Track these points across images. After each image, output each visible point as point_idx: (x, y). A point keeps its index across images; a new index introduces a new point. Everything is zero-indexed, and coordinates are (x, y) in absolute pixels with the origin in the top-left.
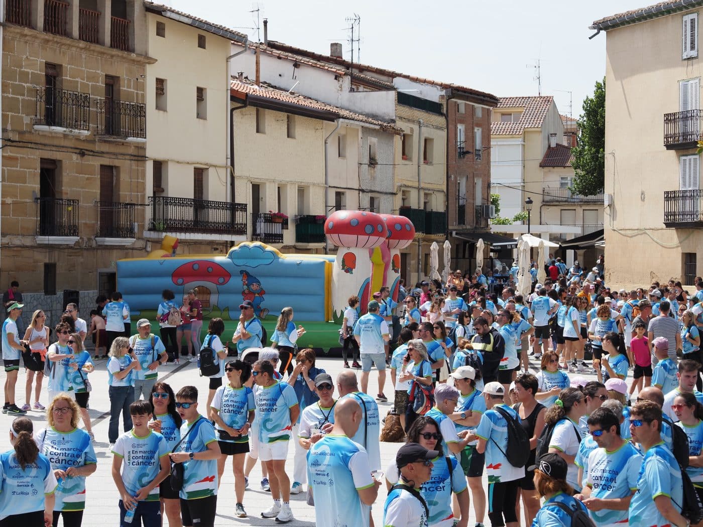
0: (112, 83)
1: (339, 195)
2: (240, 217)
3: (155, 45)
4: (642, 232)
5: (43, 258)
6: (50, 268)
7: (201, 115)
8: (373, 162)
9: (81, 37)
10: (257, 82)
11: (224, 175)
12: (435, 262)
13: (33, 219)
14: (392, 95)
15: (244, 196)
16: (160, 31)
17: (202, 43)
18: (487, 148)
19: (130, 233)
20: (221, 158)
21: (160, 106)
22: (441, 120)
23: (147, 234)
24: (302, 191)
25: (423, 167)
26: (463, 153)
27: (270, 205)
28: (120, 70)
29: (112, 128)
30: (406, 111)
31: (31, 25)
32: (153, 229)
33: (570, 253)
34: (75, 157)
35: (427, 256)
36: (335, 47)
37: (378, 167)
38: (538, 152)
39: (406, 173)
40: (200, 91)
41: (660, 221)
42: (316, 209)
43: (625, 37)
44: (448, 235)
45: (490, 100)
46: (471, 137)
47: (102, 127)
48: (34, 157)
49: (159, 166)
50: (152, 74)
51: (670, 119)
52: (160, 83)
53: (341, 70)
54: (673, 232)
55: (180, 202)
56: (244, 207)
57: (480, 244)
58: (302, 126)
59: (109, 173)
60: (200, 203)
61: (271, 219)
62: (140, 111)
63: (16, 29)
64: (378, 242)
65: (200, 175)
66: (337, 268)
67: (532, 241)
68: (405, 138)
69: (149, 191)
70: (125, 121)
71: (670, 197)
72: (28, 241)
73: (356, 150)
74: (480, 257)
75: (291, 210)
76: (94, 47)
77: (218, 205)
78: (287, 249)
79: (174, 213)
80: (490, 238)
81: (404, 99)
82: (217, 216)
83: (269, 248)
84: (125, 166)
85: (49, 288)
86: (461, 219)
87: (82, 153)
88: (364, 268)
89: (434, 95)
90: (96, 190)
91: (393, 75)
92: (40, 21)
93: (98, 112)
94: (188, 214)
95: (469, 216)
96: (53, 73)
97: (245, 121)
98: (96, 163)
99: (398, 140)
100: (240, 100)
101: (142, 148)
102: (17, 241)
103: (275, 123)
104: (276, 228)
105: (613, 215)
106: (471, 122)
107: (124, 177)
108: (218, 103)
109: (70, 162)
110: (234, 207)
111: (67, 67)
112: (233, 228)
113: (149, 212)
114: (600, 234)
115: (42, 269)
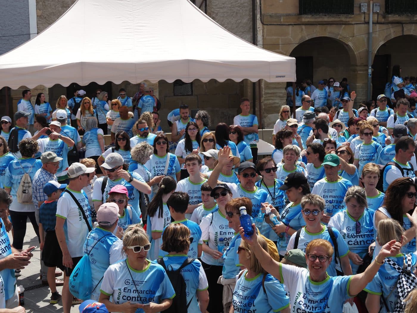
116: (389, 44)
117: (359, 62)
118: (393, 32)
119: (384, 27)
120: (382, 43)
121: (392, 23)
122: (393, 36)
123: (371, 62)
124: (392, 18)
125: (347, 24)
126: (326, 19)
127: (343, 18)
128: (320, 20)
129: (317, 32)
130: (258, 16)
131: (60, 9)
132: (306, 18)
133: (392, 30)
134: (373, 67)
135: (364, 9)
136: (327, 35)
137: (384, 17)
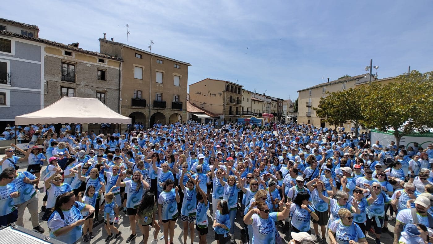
0: (238, 98)
1: (264, 111)
2: (252, 113)
3: (243, 94)
4: (302, 117)
5: (229, 117)
6: (230, 119)
7: (248, 102)
8: (268, 107)
9: (235, 93)
10: (255, 98)
11: (250, 108)
12: (275, 119)
13: (229, 113)
14: (271, 99)
15: (253, 111)
16: (244, 92)
17: (248, 93)
18: (283, 106)
19: (239, 115)
20: (250, 107)
21: (243, 101)
22: (277, 102)
23: (241, 115)
24: (259, 111)
25: (275, 108)
26: (279, 106)
27: (256, 112)
28: (239, 96)
29: (238, 103)
30: (273, 101)
31: (229, 91)
32: (242, 114)
33: (293, 119)
34: (233, 106)
35: (275, 118)
36: (264, 94)
37: (269, 108)
38: (289, 106)
39: (272, 109)
40: (248, 99)
41: (305, 116)
42: (261, 113)
43: (301, 93)
44: (277, 116)
45: (283, 100)
46: (280, 105)
47: (236, 103)
48: (229, 106)
49: (243, 107)
50: (242, 97)
51: (307, 103)
52: (243, 98)
53: (265, 96)
54: (307, 117)
55: (245, 112)
56: (252, 112)
57: (281, 117)
58: (260, 103)
59: (237, 108)
60: (247, 112)
61: (256, 114)
62: (241, 101)
63: (227, 92)
64: (269, 117)
65: (248, 108)
66: (263, 120)
67: (288, 117)
68: (272, 104)
69: (242, 110)
70: (239, 102)
71: (307, 113)
72: (228, 116)
73: (266, 106)
74: (281, 119)
75: (258, 113)
76: (236, 94)
77: (250, 112)
78: (257, 117)
79: (244, 113)
80: (283, 117)
81: (272, 100)
82: (249, 113)
83: (256, 117)
84: (239, 107)
85: (230, 121)
86: (279, 115)
87: (234, 106)
88: (267, 120)
89: (276, 100)
90: (236, 110)
91: (271, 97)
92: (230, 91)
93: (236, 101)
94: (246, 113)
95: (280, 114)
96: (231, 97)
97: (253, 102)
98: (236, 107)
99: (271, 105)
100: (253, 100)
101: (241, 105)
102: (227, 115)
103: (256, 103)
104: (256, 115)
105: (299, 115)
106: (281, 103)
107: (239, 109)
108: (250, 100)
109: (233, 107)
110: (251, 112)
111: (233, 96)
112: (251, 115)
113: (242, 113)
114: (297, 117)
115: (229, 119)
116: (155, 114)
117: (147, 118)
118: (156, 112)
119: (153, 110)
120: (153, 114)
121: (155, 109)
122: (155, 112)
123: (150, 118)
124: (155, 108)
125: (144, 109)
126: (139, 107)
127: (143, 107)
128: (137, 107)
129: (136, 110)
130: (120, 106)
131: (53, 99)
132: (133, 107)
133: (155, 111)
134: (150, 119)
135: (148, 106)
136: (139, 111)
137: (153, 108)
